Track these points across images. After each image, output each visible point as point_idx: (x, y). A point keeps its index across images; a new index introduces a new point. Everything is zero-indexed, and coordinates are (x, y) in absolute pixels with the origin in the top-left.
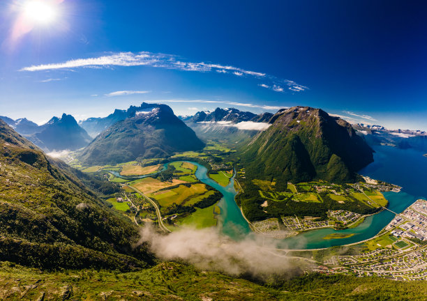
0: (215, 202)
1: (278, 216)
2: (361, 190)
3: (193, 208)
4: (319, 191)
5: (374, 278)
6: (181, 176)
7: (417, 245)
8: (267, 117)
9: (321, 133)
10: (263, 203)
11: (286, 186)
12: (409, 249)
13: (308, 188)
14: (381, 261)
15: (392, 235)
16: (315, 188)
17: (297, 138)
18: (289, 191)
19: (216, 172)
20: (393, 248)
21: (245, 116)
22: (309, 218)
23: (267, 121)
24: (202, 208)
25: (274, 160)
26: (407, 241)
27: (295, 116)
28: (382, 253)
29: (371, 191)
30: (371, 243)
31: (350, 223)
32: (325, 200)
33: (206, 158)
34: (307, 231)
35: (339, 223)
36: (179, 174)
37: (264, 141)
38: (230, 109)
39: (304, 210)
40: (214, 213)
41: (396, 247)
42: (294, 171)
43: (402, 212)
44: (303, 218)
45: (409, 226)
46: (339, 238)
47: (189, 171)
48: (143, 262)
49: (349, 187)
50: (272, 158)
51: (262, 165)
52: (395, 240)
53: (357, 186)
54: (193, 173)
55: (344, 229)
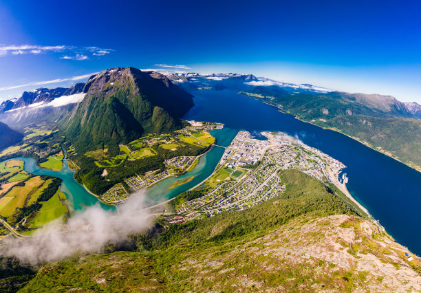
0: (57, 189)
1: (121, 180)
2: (190, 134)
3: (37, 204)
4: (150, 144)
5: (224, 214)
6: (9, 177)
7: (250, 170)
8: (79, 88)
9: (138, 89)
10: (102, 173)
11: (119, 149)
12: (245, 176)
13: (139, 145)
14: (225, 195)
15: (227, 167)
16: (146, 143)
17: (115, 100)
18: (123, 153)
19: (45, 160)
20: (232, 180)
21: (57, 92)
22: (149, 173)
23: (80, 91)
24: (47, 200)
25: (99, 127)
26: (241, 169)
27: (108, 79)
28: (224, 187)
29: (199, 133)
30: (211, 181)
31: (187, 167)
32: (159, 152)
33: (29, 148)
34: (152, 186)
35: (178, 170)
36: (6, 176)
37: (83, 112)
38: (38, 90)
39: (143, 167)
40: (60, 200)
41: (233, 178)
42: (122, 133)
43: (229, 145)
44: (144, 175)
45: (239, 156)
46: (182, 183)
47: (17, 169)
48: (24, 276)
49: (177, 134)
50: (97, 127)
51: (89, 136)
52: (230, 171)
53: (185, 131)
54: (22, 169)
55: (184, 174)
